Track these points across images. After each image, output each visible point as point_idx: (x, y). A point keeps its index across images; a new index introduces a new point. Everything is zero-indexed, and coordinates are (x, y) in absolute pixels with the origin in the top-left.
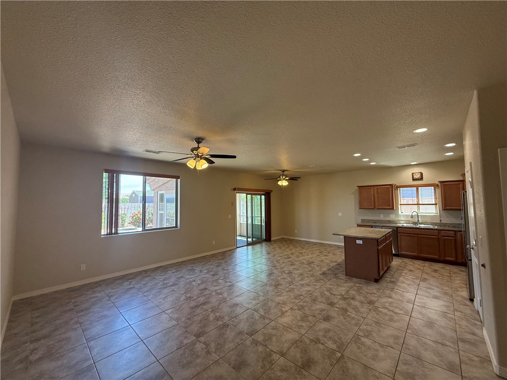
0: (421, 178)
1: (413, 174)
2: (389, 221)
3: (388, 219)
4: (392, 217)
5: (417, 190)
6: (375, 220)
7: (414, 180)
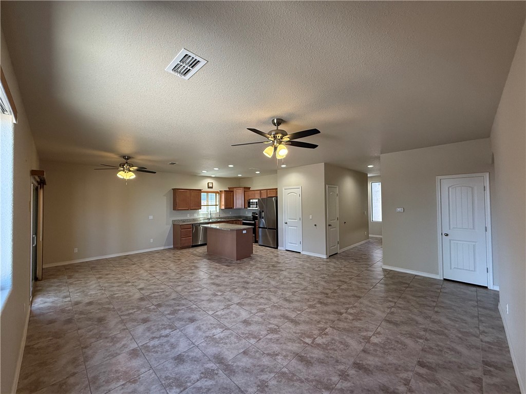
0: (212, 188)
1: (208, 183)
2: (193, 219)
3: (192, 218)
4: (196, 216)
5: (208, 195)
6: (183, 220)
7: (209, 187)
